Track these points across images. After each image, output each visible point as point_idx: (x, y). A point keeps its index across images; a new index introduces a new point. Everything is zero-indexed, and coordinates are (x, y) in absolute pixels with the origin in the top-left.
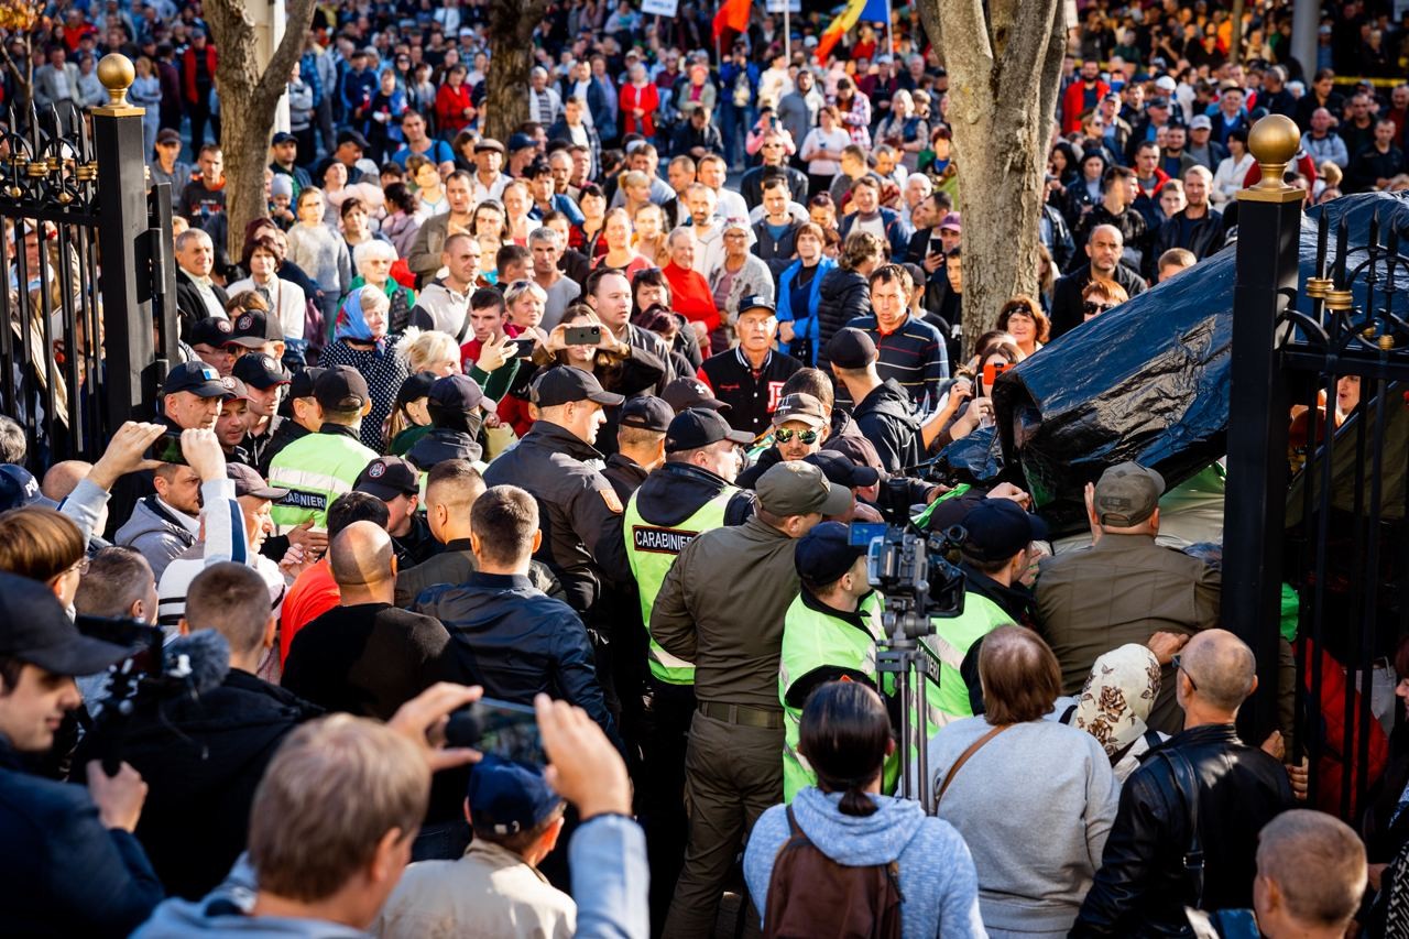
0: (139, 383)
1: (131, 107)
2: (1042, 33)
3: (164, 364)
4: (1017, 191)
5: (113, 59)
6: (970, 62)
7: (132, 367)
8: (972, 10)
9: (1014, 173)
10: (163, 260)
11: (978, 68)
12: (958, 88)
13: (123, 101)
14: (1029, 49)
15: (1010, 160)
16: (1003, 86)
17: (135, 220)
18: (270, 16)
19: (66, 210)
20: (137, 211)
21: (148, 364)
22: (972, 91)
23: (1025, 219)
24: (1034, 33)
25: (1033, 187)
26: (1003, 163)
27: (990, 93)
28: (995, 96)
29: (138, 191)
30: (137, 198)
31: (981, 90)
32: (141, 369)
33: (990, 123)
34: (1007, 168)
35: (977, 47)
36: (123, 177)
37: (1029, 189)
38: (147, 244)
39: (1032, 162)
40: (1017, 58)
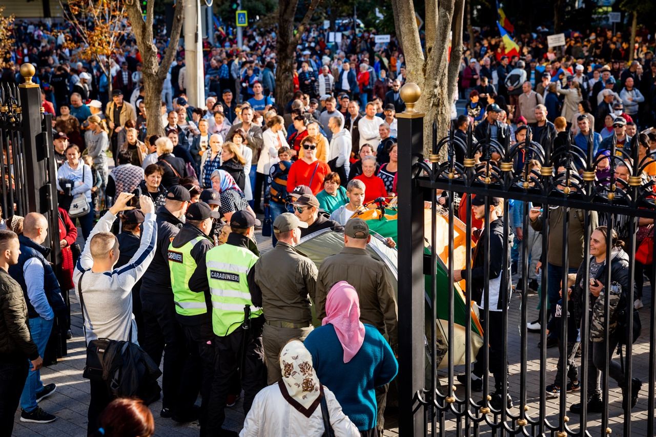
0: (38, 193)
1: (34, 84)
2: (443, 49)
3: (49, 186)
4: (436, 114)
5: (26, 65)
6: (414, 61)
7: (35, 187)
8: (414, 40)
9: (434, 107)
10: (48, 144)
11: (417, 64)
12: (409, 72)
13: (31, 82)
14: (438, 56)
15: (432, 102)
16: (428, 71)
17: (36, 129)
18: (196, 47)
19: (14, 125)
20: (36, 126)
21: (43, 185)
22: (415, 73)
23: (440, 125)
24: (440, 49)
25: (444, 112)
26: (429, 103)
27: (422, 74)
28: (425, 75)
29: (37, 117)
30: (36, 120)
31: (419, 73)
32: (39, 188)
33: (423, 86)
34: (431, 105)
35: (417, 55)
36: (30, 112)
37: (442, 113)
38: (40, 139)
39: (443, 102)
40: (433, 60)
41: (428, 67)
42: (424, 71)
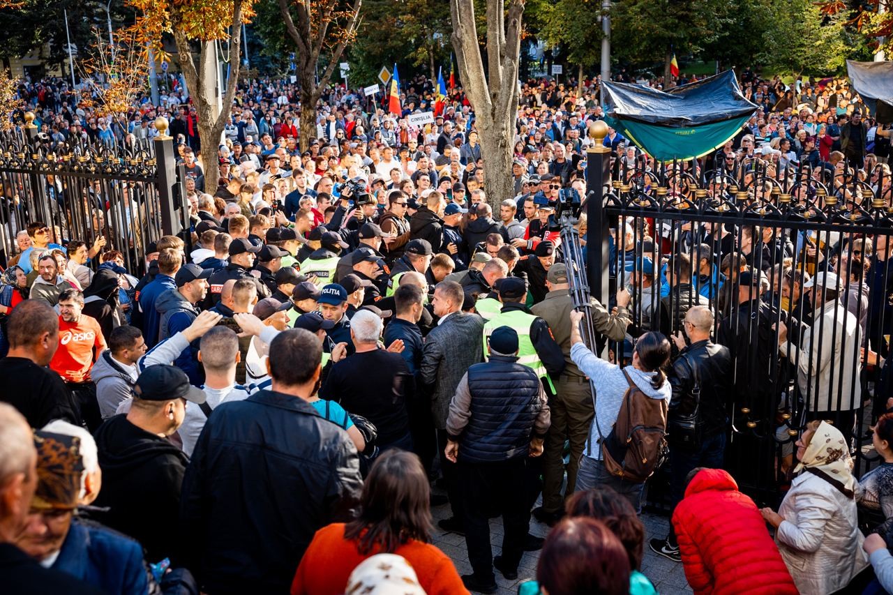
1: (168, 136)
2: (510, 95)
4: (504, 154)
5: (159, 118)
8: (483, 87)
10: (183, 194)
11: (486, 108)
12: (479, 116)
13: (165, 134)
16: (496, 115)
17: (171, 179)
18: (217, 101)
19: (146, 177)
20: (172, 176)
22: (485, 117)
23: (507, 165)
24: (507, 95)
26: (498, 144)
27: (491, 118)
29: (172, 168)
30: (171, 171)
31: (488, 117)
32: (177, 233)
33: (492, 129)
35: (486, 101)
36: (166, 162)
37: (508, 153)
38: (176, 188)
39: (508, 144)
40: (501, 104)
42: (493, 115)
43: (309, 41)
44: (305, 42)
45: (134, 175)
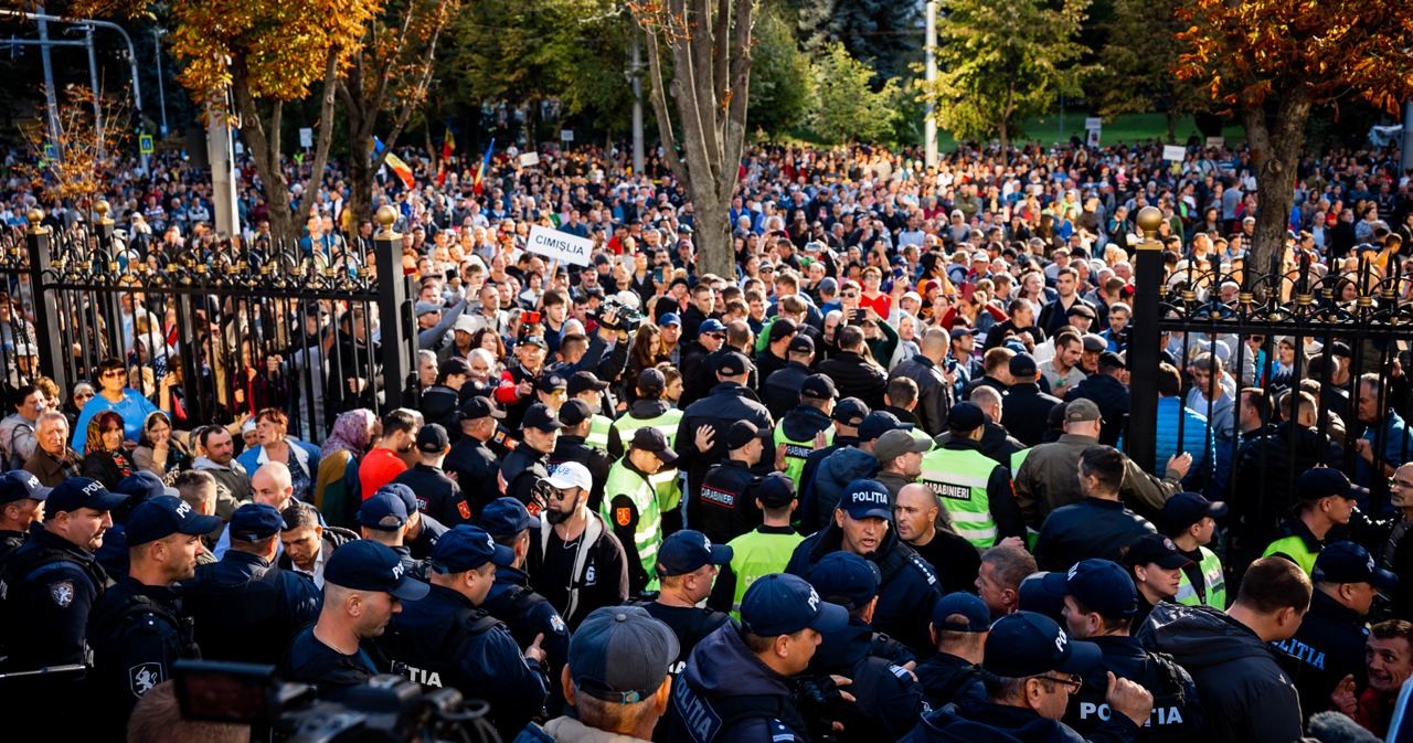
3: (415, 374)
10: (413, 317)
17: (400, 296)
19: (351, 294)
20: (400, 292)
21: (408, 374)
29: (401, 280)
30: (400, 284)
36: (394, 273)
41: (721, 188)
42: (717, 192)
43: (362, 101)
44: (356, 102)
45: (328, 290)
